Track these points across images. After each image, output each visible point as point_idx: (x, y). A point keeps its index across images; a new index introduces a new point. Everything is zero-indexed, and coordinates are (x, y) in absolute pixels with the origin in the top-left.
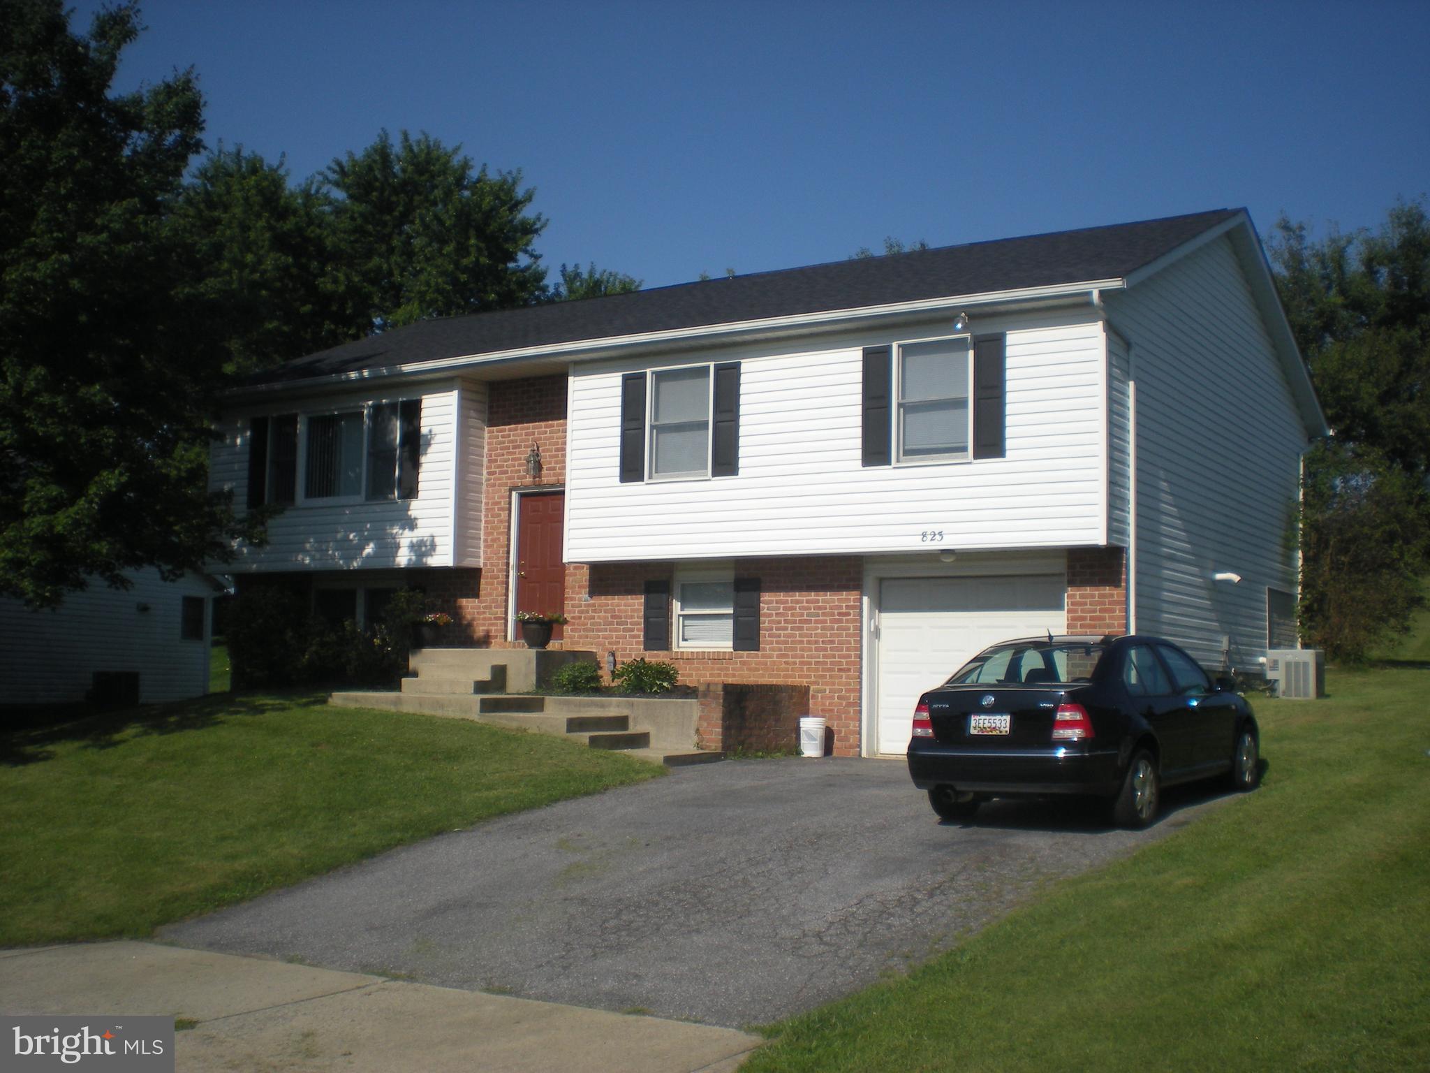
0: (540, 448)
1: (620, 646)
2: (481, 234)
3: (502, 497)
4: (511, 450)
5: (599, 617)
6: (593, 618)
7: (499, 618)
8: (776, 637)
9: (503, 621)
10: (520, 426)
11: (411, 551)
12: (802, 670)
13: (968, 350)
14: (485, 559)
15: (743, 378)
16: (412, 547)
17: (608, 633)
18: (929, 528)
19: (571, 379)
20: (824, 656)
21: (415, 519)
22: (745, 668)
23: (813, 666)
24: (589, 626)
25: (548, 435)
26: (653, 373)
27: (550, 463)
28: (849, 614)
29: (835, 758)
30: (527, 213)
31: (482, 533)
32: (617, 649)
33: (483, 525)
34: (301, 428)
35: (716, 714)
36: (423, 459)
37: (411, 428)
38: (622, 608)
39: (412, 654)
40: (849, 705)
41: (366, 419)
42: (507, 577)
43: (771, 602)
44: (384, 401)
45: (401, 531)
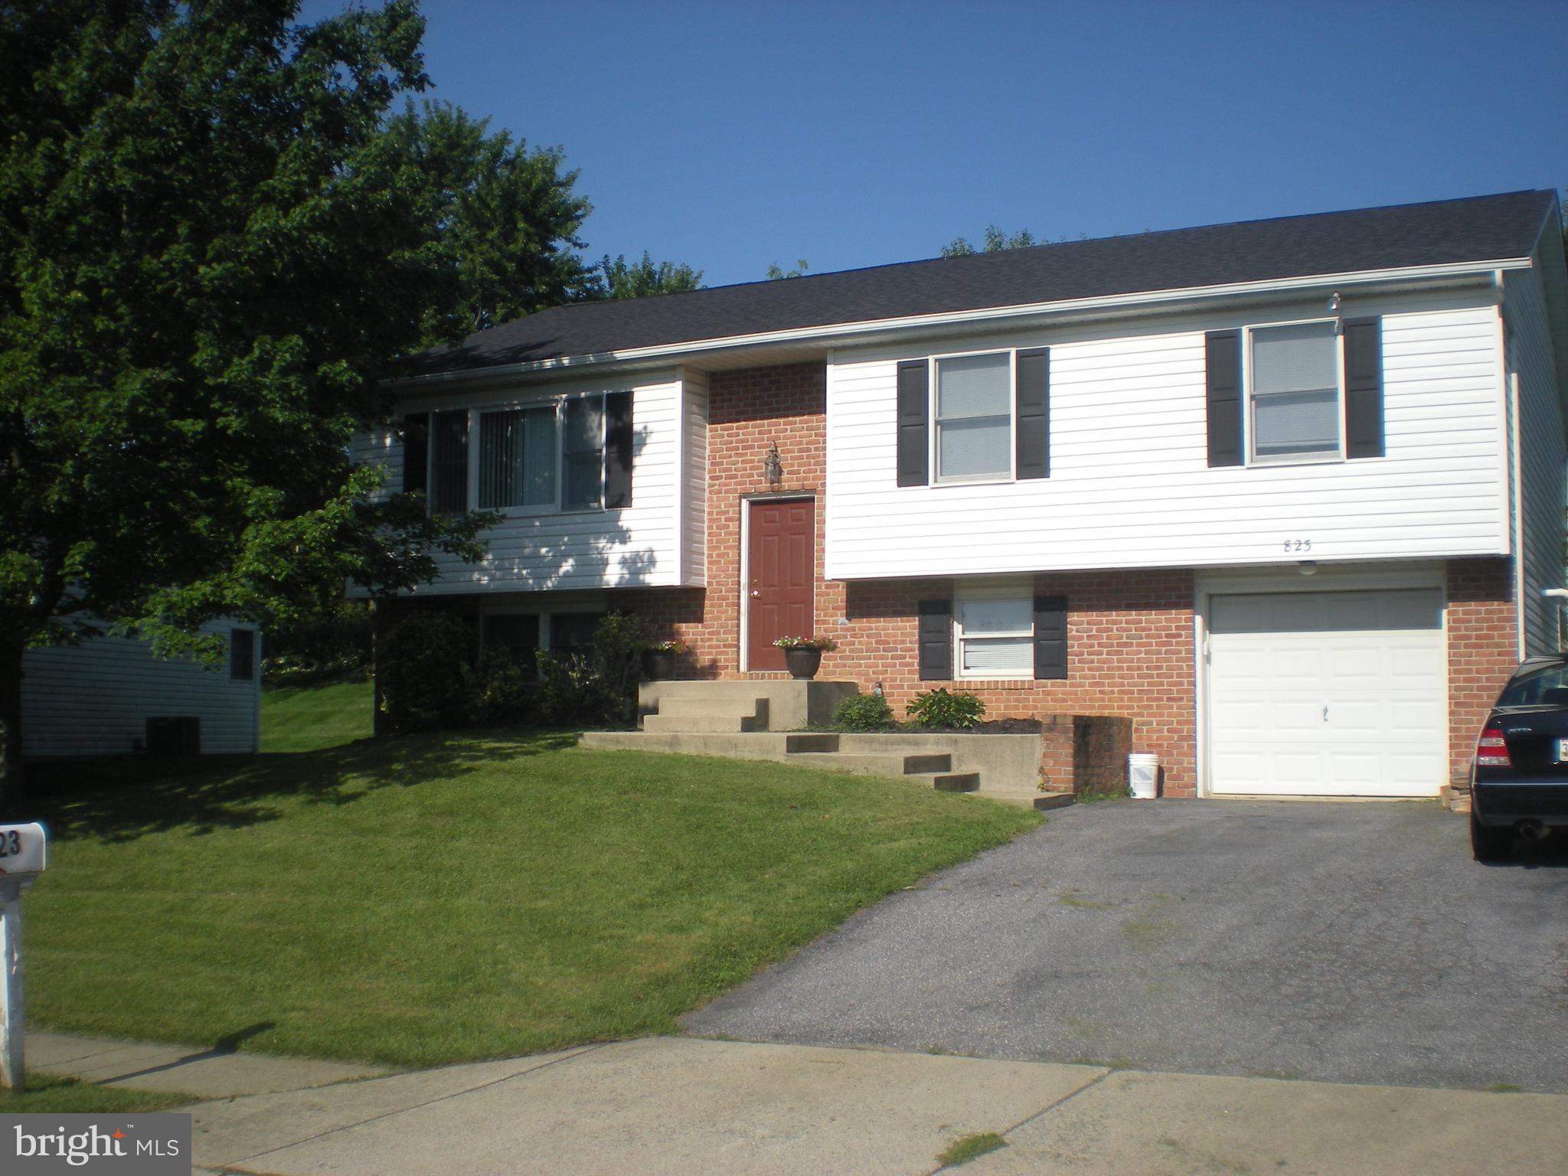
0: (779, 449)
1: (888, 675)
2: (529, 218)
3: (731, 506)
4: (741, 451)
5: (860, 643)
6: (853, 644)
7: (730, 646)
8: (1088, 663)
9: (735, 649)
10: (751, 423)
11: (622, 568)
12: (1122, 700)
13: (1336, 335)
14: (710, 577)
15: (1053, 367)
16: (624, 562)
17: (872, 661)
18: (1293, 537)
19: (830, 368)
20: (1149, 684)
21: (628, 531)
22: (1049, 698)
23: (1136, 695)
24: (847, 653)
25: (788, 433)
26: (936, 360)
27: (792, 466)
28: (1180, 636)
29: (1166, 799)
30: (574, 194)
31: (706, 546)
32: (884, 680)
33: (706, 537)
34: (473, 424)
35: (1066, 750)
36: (636, 461)
37: (619, 424)
38: (890, 631)
39: (643, 686)
40: (1181, 739)
41: (559, 415)
42: (739, 597)
43: (1082, 623)
44: (583, 394)
45: (609, 545)
